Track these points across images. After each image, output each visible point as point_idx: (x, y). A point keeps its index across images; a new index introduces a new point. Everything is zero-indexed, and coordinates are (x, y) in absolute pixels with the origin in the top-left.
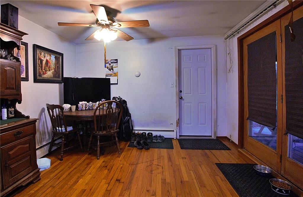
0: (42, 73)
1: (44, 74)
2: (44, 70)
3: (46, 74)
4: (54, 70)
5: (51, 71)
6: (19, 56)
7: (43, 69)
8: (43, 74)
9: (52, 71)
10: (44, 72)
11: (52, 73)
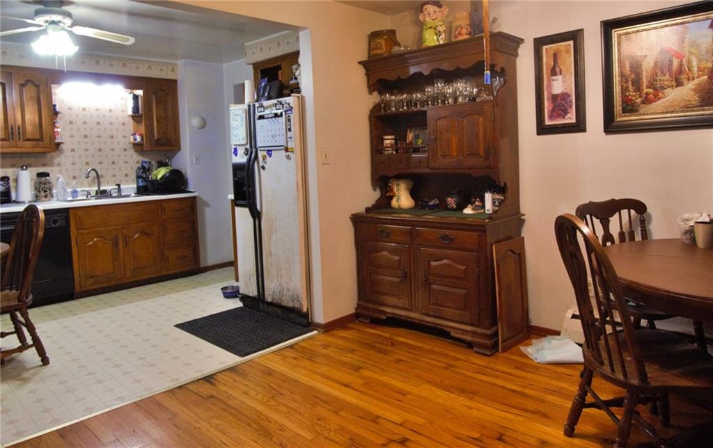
0: (639, 100)
1: (647, 101)
2: (648, 87)
3: (659, 99)
4: (706, 77)
5: (690, 85)
6: (558, 73)
7: (645, 85)
8: (643, 102)
9: (697, 81)
10: (651, 96)
11: (695, 90)
